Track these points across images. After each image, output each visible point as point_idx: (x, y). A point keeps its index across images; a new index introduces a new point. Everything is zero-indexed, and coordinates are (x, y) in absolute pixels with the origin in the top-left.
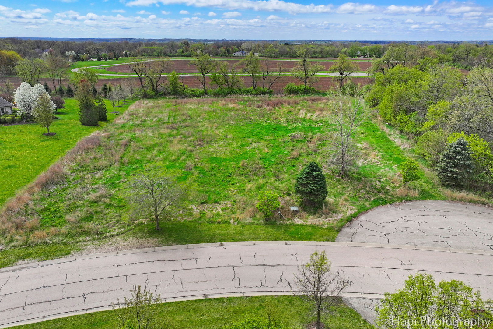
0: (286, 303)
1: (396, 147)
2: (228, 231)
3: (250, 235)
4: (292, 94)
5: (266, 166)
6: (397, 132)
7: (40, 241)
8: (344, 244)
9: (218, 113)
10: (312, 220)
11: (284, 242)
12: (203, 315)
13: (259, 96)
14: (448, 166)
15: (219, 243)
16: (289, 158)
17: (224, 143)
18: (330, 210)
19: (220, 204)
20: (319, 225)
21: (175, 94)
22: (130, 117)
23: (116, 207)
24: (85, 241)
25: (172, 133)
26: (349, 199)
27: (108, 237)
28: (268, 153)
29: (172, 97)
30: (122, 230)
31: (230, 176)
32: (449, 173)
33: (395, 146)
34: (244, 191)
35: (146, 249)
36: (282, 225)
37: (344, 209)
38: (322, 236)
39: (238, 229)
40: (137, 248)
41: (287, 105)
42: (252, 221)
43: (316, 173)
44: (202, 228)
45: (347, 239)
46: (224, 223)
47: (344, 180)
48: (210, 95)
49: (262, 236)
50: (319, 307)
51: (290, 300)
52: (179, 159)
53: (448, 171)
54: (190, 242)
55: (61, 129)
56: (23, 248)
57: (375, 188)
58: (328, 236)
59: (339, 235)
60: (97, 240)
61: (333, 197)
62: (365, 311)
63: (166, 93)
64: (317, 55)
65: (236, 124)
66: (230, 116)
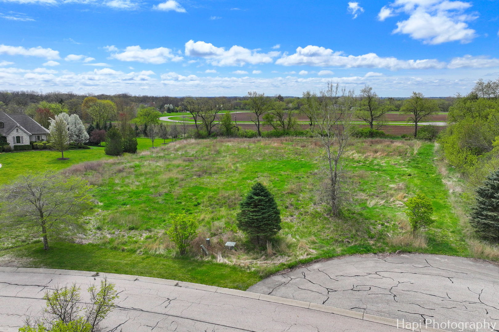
1: (444, 191)
3: (143, 268)
11: (176, 282)
14: (481, 208)
15: (95, 273)
18: (278, 251)
19: (150, 231)
20: (244, 267)
21: (227, 135)
26: (319, 242)
29: (224, 137)
32: (484, 219)
38: (234, 282)
42: (162, 253)
45: (266, 289)
46: (128, 251)
48: (263, 137)
53: (482, 215)
54: (63, 267)
57: (369, 233)
58: (244, 282)
59: (260, 283)
63: (219, 134)
65: (262, 160)
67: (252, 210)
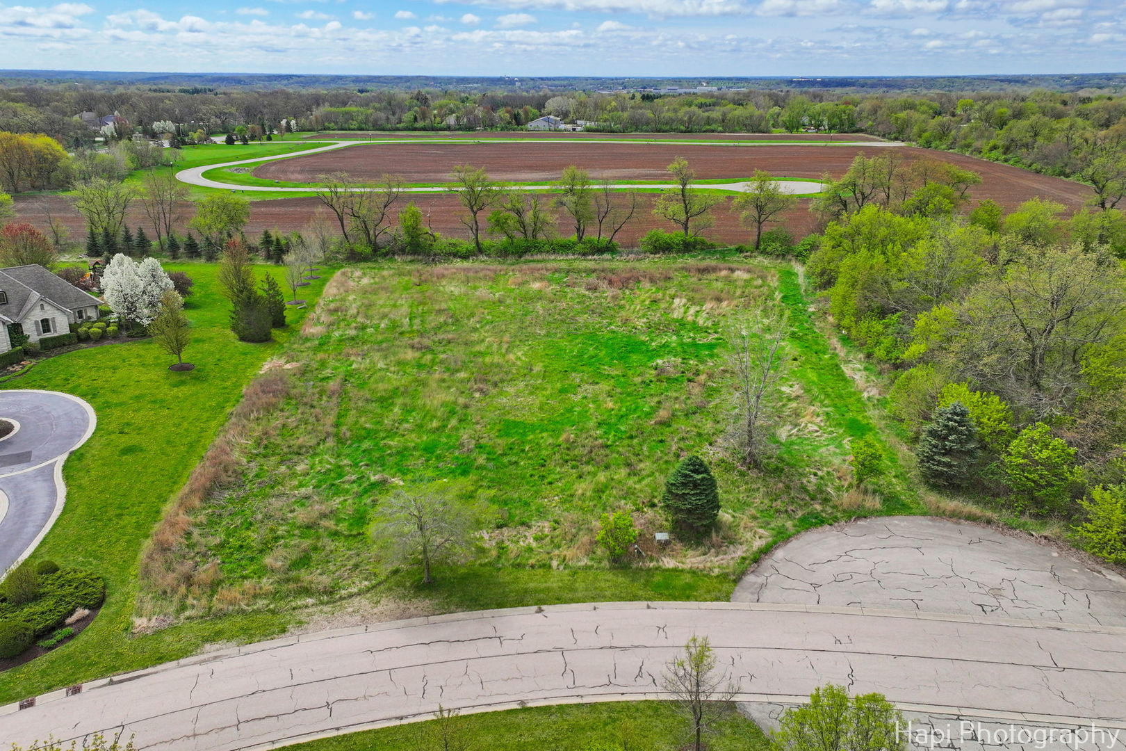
0: (649, 712)
1: (855, 394)
2: (549, 584)
3: (586, 590)
4: (659, 253)
5: (609, 443)
6: (861, 356)
7: (231, 608)
8: (745, 605)
9: (508, 306)
10: (692, 559)
11: (645, 603)
12: (521, 735)
13: (590, 257)
14: (934, 452)
15: (535, 608)
16: (653, 422)
17: (526, 385)
18: (724, 538)
19: (530, 527)
20: (704, 570)
21: (414, 253)
22: (332, 318)
23: (347, 537)
24: (307, 607)
25: (423, 361)
26: (758, 515)
27: (344, 598)
28: (613, 410)
29: (410, 258)
30: (367, 583)
31: (543, 466)
32: (937, 465)
33: (853, 390)
34: (571, 499)
35: (414, 621)
36: (641, 569)
37: (749, 535)
38: (709, 592)
39: (566, 578)
40: (398, 618)
41: (647, 285)
42: (589, 563)
43: (700, 477)
44: (504, 577)
45: (750, 596)
46: (540, 567)
47: (753, 474)
48: (488, 255)
49: (608, 593)
50: (698, 723)
51: (655, 708)
52: (445, 426)
53: (934, 460)
54: (486, 606)
55: (202, 353)
56: (206, 621)
57: (807, 491)
58: (720, 591)
59: (737, 588)
60: (328, 603)
61: (730, 511)
62: (770, 724)
63: (396, 248)
64: (713, 127)
65: (548, 335)
66: (534, 314)
67: (693, 492)
